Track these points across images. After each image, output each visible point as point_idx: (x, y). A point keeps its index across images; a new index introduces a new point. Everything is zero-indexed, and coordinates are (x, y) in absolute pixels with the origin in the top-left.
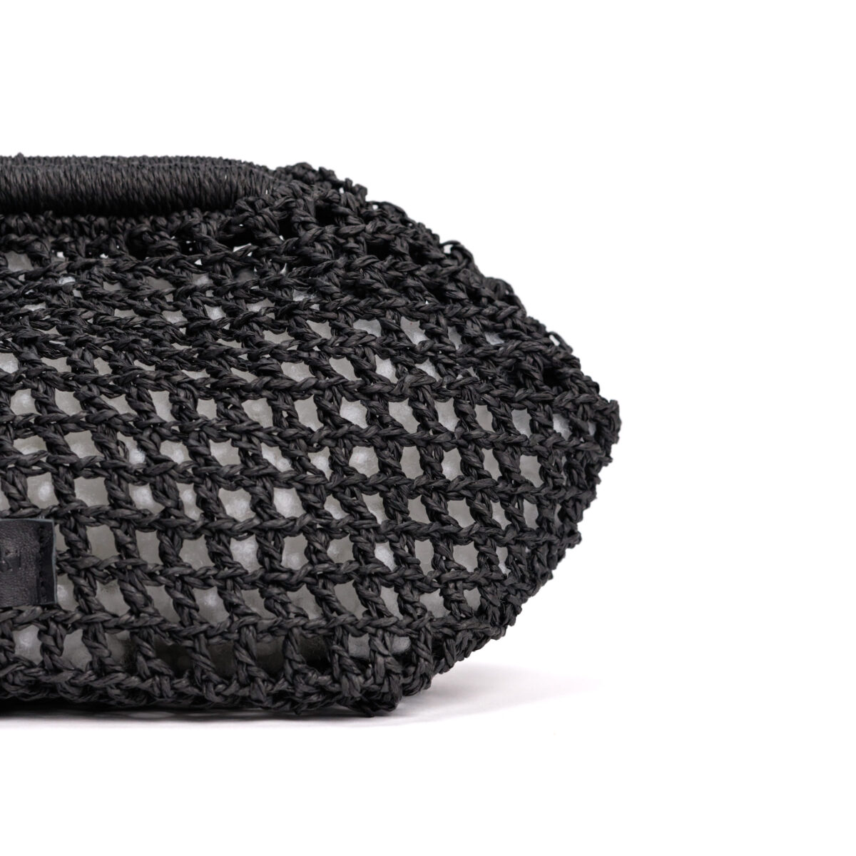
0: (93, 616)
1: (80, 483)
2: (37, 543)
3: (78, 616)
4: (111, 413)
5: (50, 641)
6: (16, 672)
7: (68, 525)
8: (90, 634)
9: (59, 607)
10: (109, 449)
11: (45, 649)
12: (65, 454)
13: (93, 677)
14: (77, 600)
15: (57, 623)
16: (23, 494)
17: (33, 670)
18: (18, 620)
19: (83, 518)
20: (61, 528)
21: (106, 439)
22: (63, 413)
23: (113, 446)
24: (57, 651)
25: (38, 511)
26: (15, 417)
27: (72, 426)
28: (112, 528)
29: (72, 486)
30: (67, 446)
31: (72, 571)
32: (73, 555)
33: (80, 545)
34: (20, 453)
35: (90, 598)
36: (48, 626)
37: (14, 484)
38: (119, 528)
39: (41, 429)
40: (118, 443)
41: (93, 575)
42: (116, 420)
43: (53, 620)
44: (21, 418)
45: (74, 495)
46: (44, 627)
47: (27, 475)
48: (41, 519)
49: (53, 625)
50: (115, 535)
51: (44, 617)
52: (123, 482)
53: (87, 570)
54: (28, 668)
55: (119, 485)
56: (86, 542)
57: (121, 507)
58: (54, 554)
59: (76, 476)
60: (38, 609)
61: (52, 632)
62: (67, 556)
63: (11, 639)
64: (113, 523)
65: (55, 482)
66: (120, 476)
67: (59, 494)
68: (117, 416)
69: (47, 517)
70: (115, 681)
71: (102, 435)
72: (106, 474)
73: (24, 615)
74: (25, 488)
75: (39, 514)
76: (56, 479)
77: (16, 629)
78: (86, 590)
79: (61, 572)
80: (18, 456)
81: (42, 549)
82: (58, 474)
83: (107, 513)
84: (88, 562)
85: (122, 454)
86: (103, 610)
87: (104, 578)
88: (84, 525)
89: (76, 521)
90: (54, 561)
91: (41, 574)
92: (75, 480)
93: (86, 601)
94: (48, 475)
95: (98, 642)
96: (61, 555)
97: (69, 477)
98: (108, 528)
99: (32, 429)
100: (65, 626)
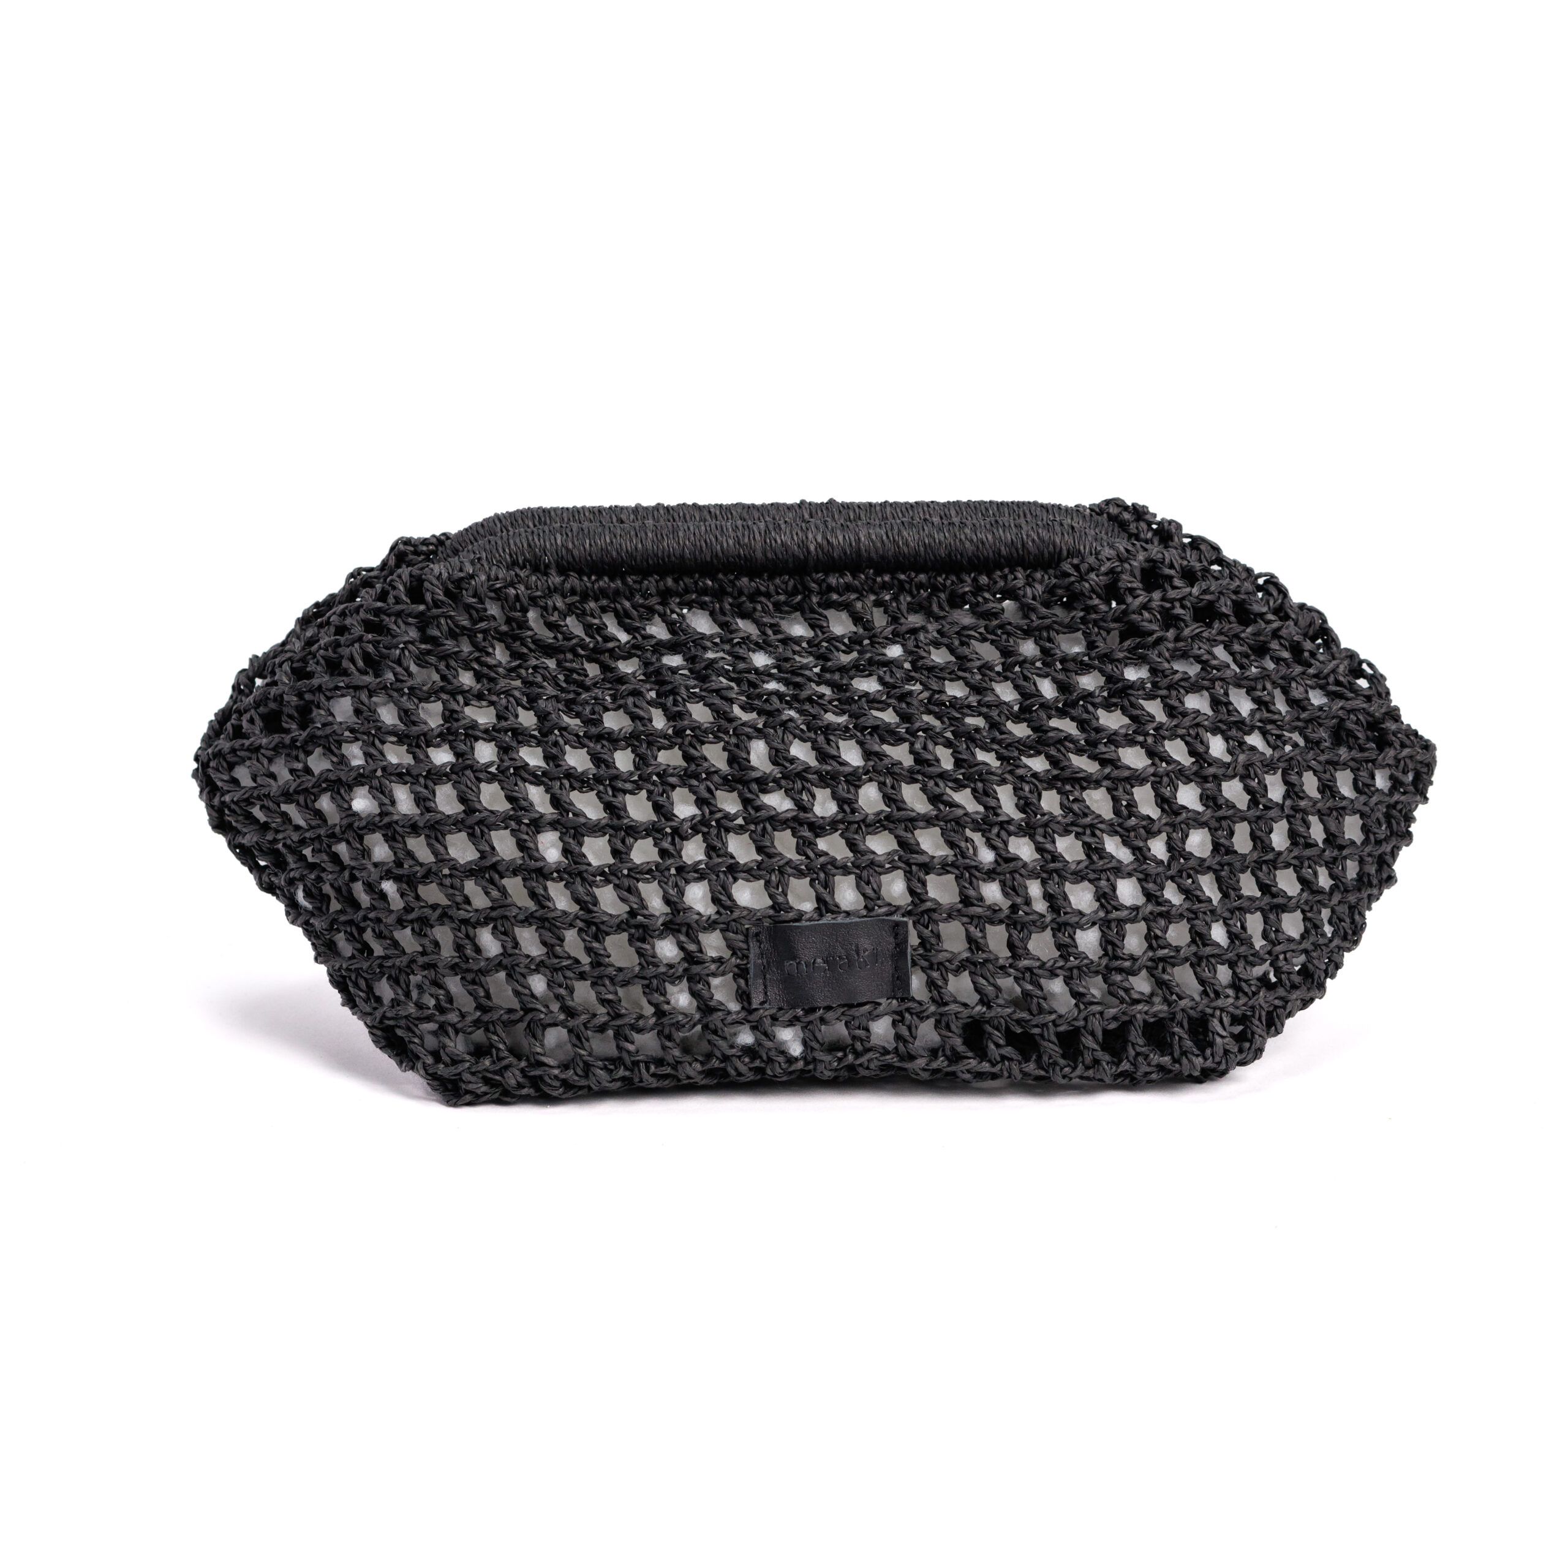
0: (947, 1008)
1: (932, 880)
3: (933, 1008)
4: (960, 812)
5: (904, 1031)
6: (872, 1059)
7: (922, 921)
8: (943, 1024)
9: (913, 999)
10: (960, 847)
11: (898, 1037)
12: (917, 853)
13: (946, 1063)
14: (930, 991)
15: (911, 1014)
16: (877, 892)
17: (888, 1057)
18: (875, 1013)
19: (935, 916)
20: (914, 923)
21: (956, 838)
22: (913, 811)
23: (963, 844)
24: (910, 1040)
25: (893, 909)
26: (867, 815)
27: (921, 824)
28: (963, 924)
29: (924, 884)
30: (918, 844)
31: (925, 964)
32: (926, 950)
33: (933, 941)
34: (874, 853)
35: (943, 991)
36: (903, 1017)
37: (868, 883)
38: (970, 923)
39: (891, 826)
40: (967, 840)
41: (946, 969)
42: (966, 819)
43: (908, 1010)
44: (873, 817)
45: (927, 893)
46: (897, 1017)
47: (880, 874)
48: (896, 918)
49: (907, 1015)
50: (966, 930)
51: (900, 1009)
52: (974, 880)
53: (941, 964)
54: (883, 1054)
55: (971, 883)
56: (938, 936)
57: (973, 905)
58: (909, 950)
59: (927, 874)
60: (895, 1002)
61: (907, 1023)
62: (921, 951)
63: (867, 1030)
64: (965, 919)
65: (908, 880)
66: (971, 875)
67: (912, 892)
68: (966, 814)
69: (903, 916)
70: (967, 1067)
71: (952, 834)
72: (957, 872)
73: (881, 1008)
74: (880, 887)
75: (895, 912)
76: (909, 876)
77: (873, 1020)
78: (940, 983)
79: (914, 964)
80: (872, 856)
82: (910, 872)
83: (959, 911)
84: (942, 957)
85: (971, 851)
86: (956, 1001)
87: (957, 971)
88: (936, 922)
89: (930, 918)
90: (909, 958)
91: (896, 969)
92: (927, 877)
93: (939, 993)
94: (900, 873)
95: (950, 1031)
96: (915, 950)
97: (922, 875)
98: (959, 924)
99: (883, 826)
100: (918, 1017)
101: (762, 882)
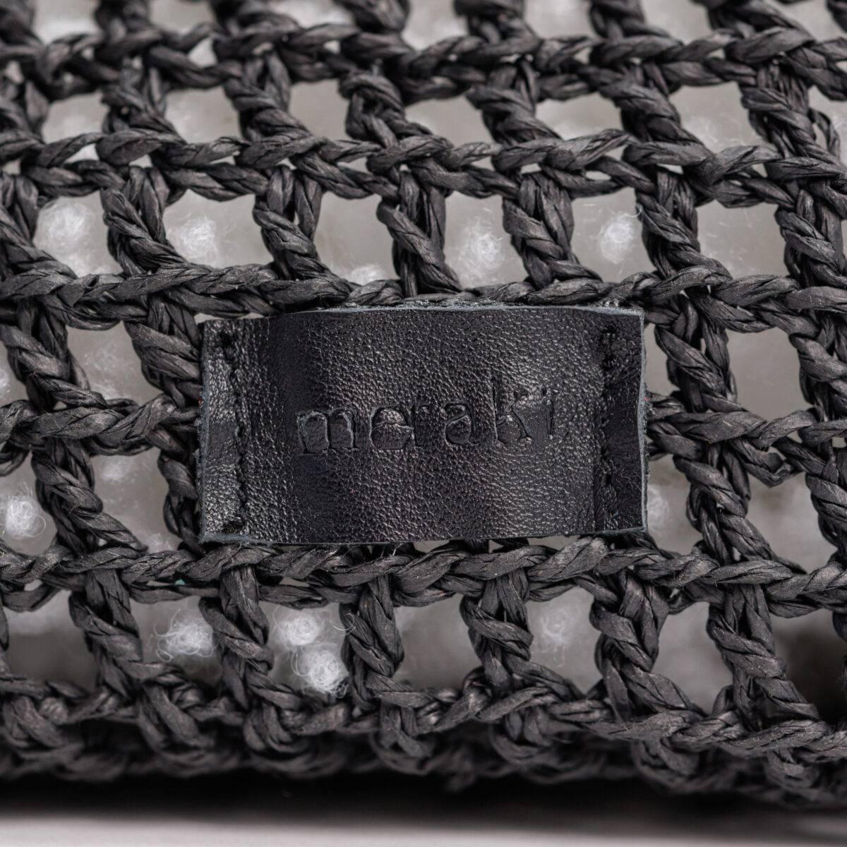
0: (741, 569)
1: (711, 216)
2: (595, 370)
3: (702, 566)
4: (793, 38)
5: (624, 632)
6: (531, 710)
7: (679, 326)
8: (731, 617)
9: (650, 543)
10: (787, 128)
11: (608, 652)
12: (676, 139)
13: (735, 731)
14: (698, 526)
15: (643, 584)
16: (561, 238)
17: (576, 706)
18: (542, 574)
19: (720, 309)
20: (659, 331)
21: (780, 104)
22: (665, 35)
23: (800, 120)
24: (642, 658)
25: (601, 287)
26: (542, 42)
27: (689, 69)
28: (793, 338)
29: (689, 223)
30: (676, 118)
31: (688, 447)
32: (689, 407)
33: (711, 380)
34: (556, 136)
35: (733, 520)
36: (620, 593)
37: (539, 214)
38: (815, 338)
39: (606, 75)
40: (811, 115)
41: (743, 459)
42: (809, 53)
43: (635, 576)
44: (557, 46)
45: (696, 247)
46: (605, 594)
47: (572, 193)
48: (608, 308)
49: (632, 588)
50: (803, 355)
51: (609, 569)
52: (826, 214)
53: (727, 446)
54: (562, 699)
55: (818, 223)
56: (724, 371)
57: (821, 282)
58: (642, 401)
59: (701, 199)
60: (597, 544)
61: (632, 608)
62: (675, 408)
63: (522, 624)
64: (799, 324)
65: (645, 214)
66: (820, 201)
67: (655, 244)
68: (809, 44)
69: (625, 304)
70: (793, 742)
71: (771, 93)
72: (780, 194)
73: (560, 559)
74: (568, 227)
75: (606, 294)
76: (648, 198)
77: (535, 595)
78: (725, 499)
79: (658, 449)
80: (550, 142)
81: (610, 388)
82: (654, 193)
83: (782, 297)
84: (731, 424)
85: (821, 139)
86: (766, 553)
87: (773, 470)
88: (720, 328)
89: (702, 315)
90: (641, 422)
91: (605, 453)
92: (700, 210)
93: (722, 526)
94: (628, 193)
95: (749, 637)
96: (657, 405)
97: (685, 199)
98: (784, 336)
99: (584, 77)
100: (664, 593)
101: (249, 200)
